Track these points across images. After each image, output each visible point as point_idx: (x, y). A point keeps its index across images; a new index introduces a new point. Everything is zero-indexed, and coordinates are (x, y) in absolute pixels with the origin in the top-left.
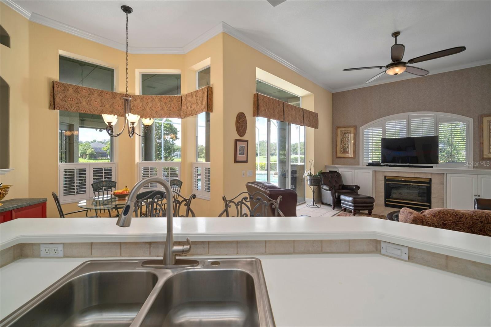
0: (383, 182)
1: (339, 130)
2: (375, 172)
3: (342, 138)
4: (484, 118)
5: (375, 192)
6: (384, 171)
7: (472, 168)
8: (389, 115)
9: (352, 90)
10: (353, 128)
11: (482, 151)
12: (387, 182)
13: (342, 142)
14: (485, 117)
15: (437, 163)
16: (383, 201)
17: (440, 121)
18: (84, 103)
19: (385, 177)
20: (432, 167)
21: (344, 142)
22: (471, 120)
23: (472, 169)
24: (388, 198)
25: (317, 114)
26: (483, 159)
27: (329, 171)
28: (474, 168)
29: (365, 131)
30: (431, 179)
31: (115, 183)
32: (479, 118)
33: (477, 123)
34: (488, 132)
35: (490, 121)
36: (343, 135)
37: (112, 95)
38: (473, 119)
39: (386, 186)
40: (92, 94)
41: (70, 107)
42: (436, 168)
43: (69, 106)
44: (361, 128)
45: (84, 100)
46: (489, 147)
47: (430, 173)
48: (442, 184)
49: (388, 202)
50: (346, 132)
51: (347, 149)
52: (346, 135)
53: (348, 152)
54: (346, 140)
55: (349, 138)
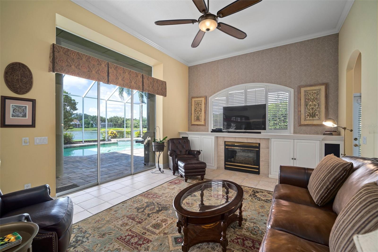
0: (223, 147)
1: (193, 100)
2: (217, 137)
3: (196, 107)
4: (302, 89)
5: (217, 156)
6: (224, 137)
7: (292, 133)
8: (231, 86)
9: (203, 64)
10: (204, 98)
11: (300, 118)
12: (226, 147)
13: (196, 111)
14: (303, 87)
15: (265, 129)
16: (224, 164)
17: (269, 92)
19: (225, 142)
20: (260, 133)
21: (197, 111)
22: (292, 90)
23: (293, 135)
24: (227, 162)
25: (165, 82)
26: (301, 125)
27: (182, 137)
28: (294, 133)
30: (259, 144)
32: (298, 88)
33: (296, 93)
34: (304, 101)
35: (306, 91)
36: (196, 105)
38: (293, 90)
39: (226, 150)
42: (264, 134)
44: (210, 98)
46: (305, 114)
47: (259, 138)
48: (268, 148)
49: (227, 165)
50: (198, 101)
51: (199, 117)
52: (198, 105)
53: (200, 120)
54: (198, 109)
55: (201, 107)
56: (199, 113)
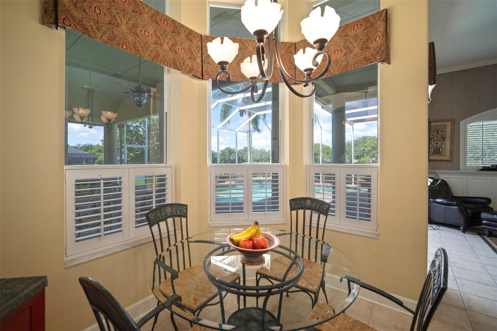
10: (450, 123)
13: (432, 140)
18: (124, 28)
21: (434, 141)
29: (468, 125)
31: (185, 207)
36: (433, 131)
37: (173, 27)
40: (139, 13)
41: (95, 29)
43: (92, 23)
44: (462, 123)
45: (124, 22)
50: (438, 127)
51: (439, 149)
52: (437, 132)
53: (441, 154)
54: (437, 138)
55: (443, 135)
56: (440, 143)
